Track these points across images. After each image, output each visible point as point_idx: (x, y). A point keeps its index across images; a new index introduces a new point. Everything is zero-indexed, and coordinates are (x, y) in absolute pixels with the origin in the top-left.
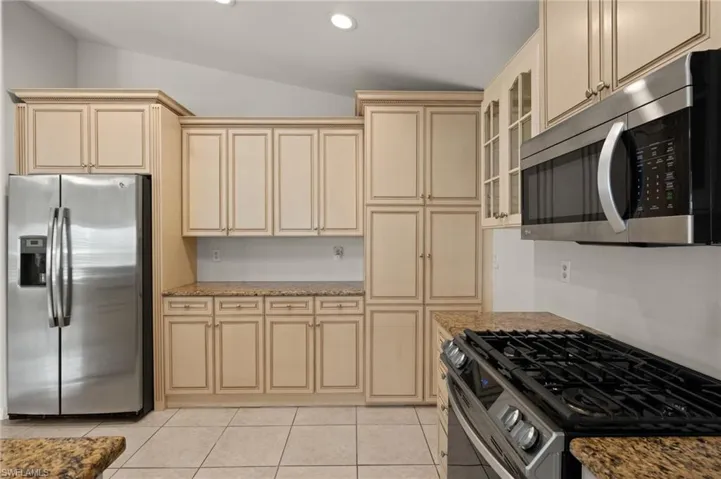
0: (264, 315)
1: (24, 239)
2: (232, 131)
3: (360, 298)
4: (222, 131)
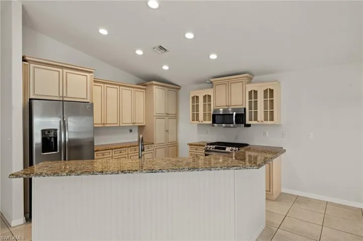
0: (128, 154)
2: (105, 85)
3: (153, 145)
4: (102, 85)
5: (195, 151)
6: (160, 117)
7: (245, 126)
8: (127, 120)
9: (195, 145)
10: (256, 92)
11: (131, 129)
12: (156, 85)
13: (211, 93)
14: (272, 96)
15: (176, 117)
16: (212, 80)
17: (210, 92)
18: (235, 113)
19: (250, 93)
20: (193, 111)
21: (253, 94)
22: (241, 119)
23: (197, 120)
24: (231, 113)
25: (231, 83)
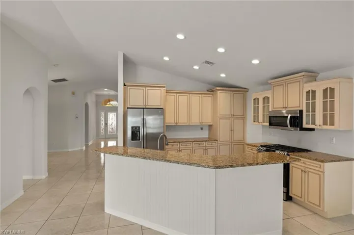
0: (193, 147)
1: (132, 127)
2: (178, 94)
3: (216, 142)
4: (175, 94)
5: (251, 151)
6: (224, 118)
7: (300, 130)
8: (195, 120)
9: (250, 145)
10: (314, 92)
11: (202, 127)
12: (219, 90)
13: (270, 96)
14: (332, 96)
15: (243, 118)
16: (270, 82)
17: (268, 94)
18: (289, 116)
19: (308, 92)
20: (254, 113)
21: (311, 94)
22: (296, 122)
23: (258, 121)
24: (286, 115)
25: (288, 84)
